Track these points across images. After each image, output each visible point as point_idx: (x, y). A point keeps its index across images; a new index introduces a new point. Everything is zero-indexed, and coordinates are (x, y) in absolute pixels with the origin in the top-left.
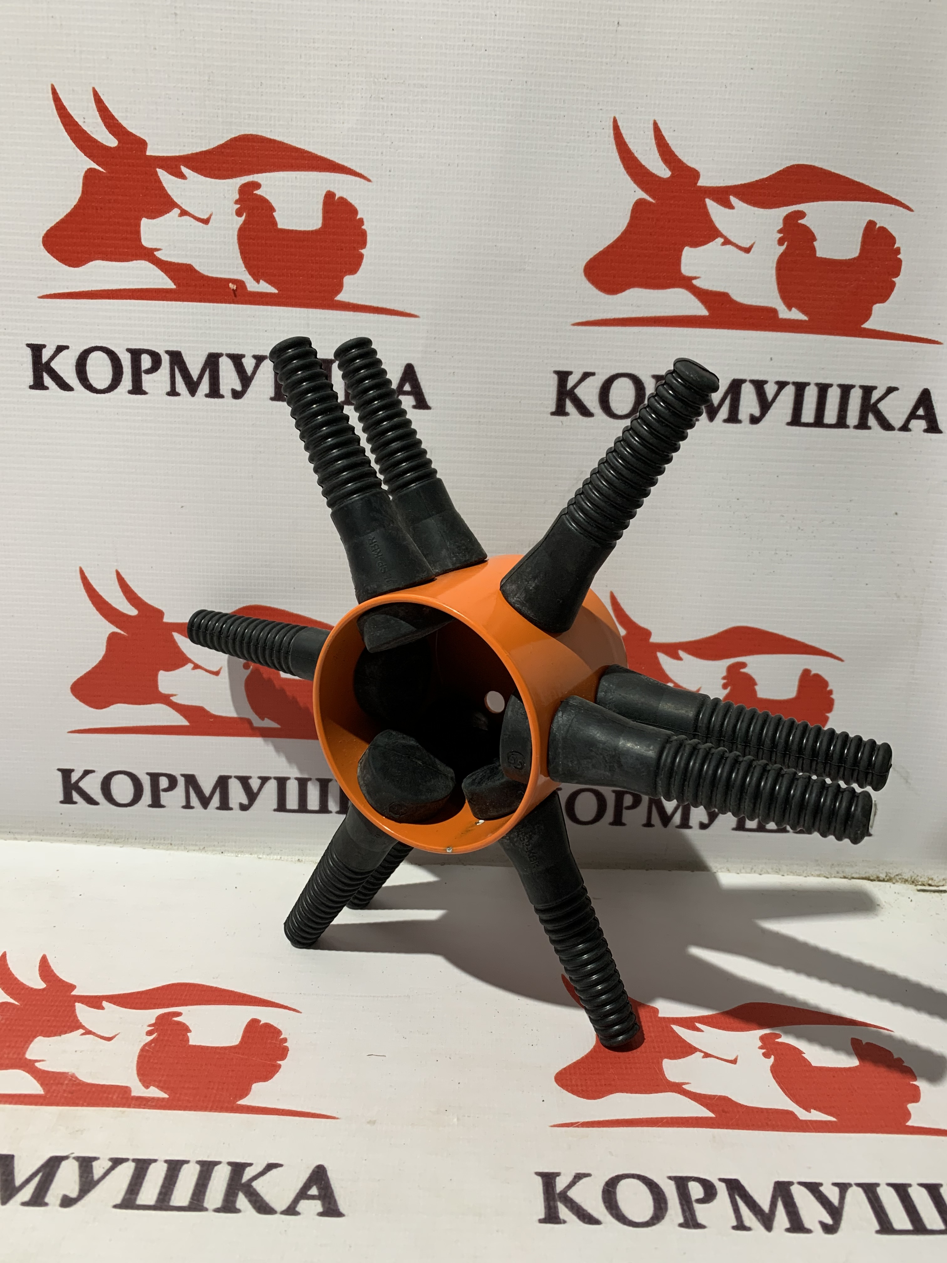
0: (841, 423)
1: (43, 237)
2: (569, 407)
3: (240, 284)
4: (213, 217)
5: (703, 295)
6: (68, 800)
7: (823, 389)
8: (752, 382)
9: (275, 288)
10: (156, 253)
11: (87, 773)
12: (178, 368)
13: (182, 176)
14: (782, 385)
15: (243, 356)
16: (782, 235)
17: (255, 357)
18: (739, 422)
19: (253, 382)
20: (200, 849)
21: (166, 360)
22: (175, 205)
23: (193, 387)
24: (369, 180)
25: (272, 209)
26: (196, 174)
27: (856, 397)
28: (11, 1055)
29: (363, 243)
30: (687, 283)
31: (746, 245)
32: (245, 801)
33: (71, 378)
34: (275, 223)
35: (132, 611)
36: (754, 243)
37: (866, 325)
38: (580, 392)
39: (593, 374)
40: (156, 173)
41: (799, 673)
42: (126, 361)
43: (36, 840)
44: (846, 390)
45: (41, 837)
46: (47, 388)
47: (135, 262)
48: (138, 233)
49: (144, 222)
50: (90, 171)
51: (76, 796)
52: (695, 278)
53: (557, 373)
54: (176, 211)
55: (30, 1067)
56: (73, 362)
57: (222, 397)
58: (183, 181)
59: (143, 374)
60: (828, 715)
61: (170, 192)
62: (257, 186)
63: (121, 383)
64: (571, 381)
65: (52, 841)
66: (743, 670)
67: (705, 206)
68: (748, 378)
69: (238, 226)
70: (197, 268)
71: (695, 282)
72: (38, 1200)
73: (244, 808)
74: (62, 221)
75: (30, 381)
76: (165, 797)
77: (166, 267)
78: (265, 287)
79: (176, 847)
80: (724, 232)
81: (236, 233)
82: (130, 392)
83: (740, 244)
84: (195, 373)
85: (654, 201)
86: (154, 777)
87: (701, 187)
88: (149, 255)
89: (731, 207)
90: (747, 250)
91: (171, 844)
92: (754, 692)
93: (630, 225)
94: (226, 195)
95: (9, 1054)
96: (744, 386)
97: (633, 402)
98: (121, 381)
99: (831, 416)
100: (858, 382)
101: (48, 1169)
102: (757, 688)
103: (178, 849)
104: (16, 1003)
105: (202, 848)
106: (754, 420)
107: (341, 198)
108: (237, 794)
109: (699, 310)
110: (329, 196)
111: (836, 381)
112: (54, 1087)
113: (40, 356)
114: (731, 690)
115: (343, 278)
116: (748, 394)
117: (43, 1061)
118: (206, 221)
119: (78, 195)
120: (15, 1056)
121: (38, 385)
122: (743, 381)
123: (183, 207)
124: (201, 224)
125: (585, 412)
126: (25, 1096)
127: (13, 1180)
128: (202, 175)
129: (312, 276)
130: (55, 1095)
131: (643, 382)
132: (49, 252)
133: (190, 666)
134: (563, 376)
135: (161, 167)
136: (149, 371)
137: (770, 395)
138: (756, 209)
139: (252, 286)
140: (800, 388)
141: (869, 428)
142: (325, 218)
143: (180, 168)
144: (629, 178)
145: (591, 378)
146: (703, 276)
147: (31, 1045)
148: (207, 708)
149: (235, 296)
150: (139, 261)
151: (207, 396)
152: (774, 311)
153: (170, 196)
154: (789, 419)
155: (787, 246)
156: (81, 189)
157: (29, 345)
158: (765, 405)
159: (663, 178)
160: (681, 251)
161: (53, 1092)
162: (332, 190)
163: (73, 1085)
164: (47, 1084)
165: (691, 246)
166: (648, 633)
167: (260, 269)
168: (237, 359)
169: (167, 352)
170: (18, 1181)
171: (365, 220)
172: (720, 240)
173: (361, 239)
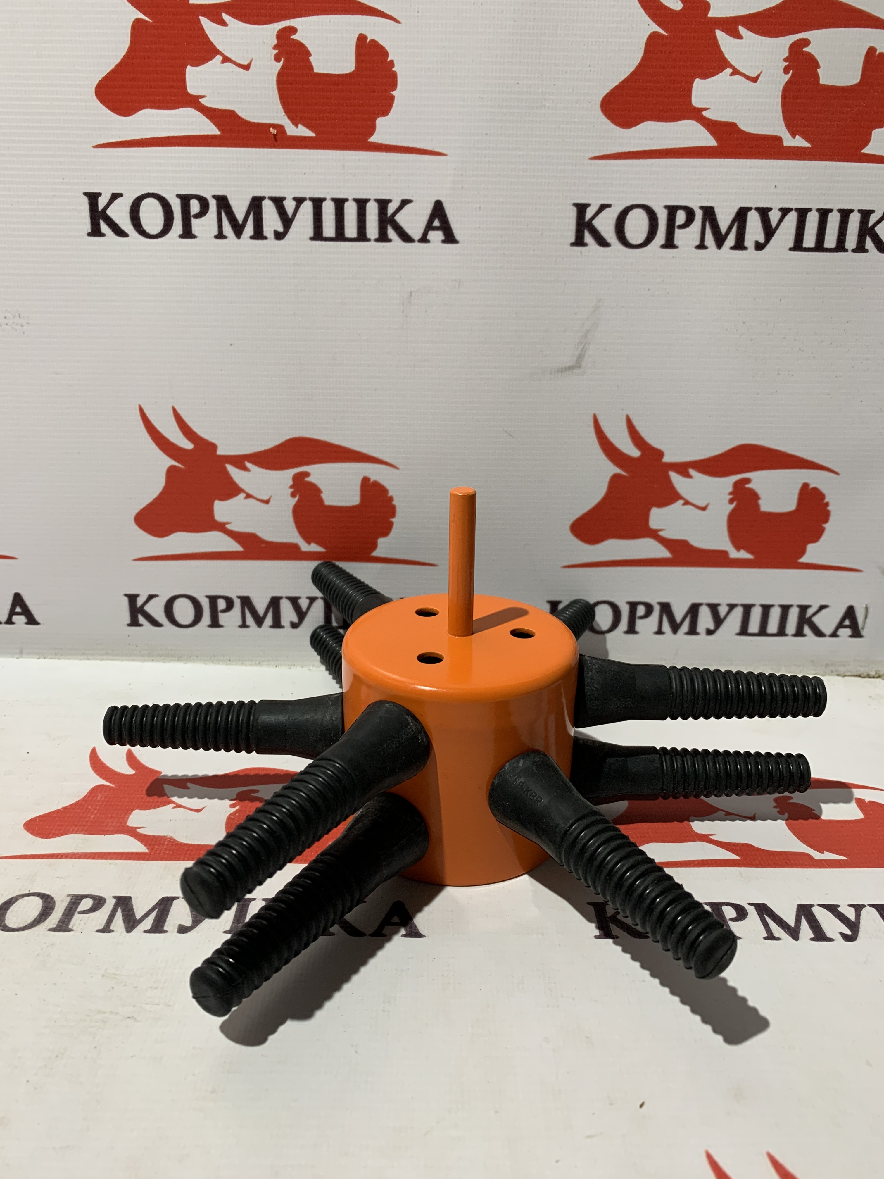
0: (840, 247)
1: (96, 88)
2: (588, 238)
3: (280, 128)
4: (253, 63)
5: (712, 126)
6: (134, 623)
7: (824, 214)
8: (758, 209)
9: (313, 131)
10: (200, 100)
11: (151, 597)
12: (224, 211)
13: (223, 23)
14: (785, 212)
15: (284, 199)
16: (788, 63)
17: (295, 199)
18: (745, 248)
19: (294, 223)
20: (256, 664)
21: (213, 204)
22: (218, 52)
23: (238, 230)
24: (398, 22)
25: (309, 54)
26: (236, 21)
27: (854, 220)
28: (114, 824)
29: (394, 85)
30: (697, 114)
31: (754, 75)
32: (295, 620)
33: (126, 224)
34: (311, 68)
35: (188, 445)
36: (761, 72)
37: (865, 151)
38: (597, 223)
39: (609, 206)
40: (199, 21)
41: (799, 486)
42: (176, 206)
43: (107, 659)
44: (845, 214)
45: (111, 658)
46: (103, 235)
47: (181, 109)
48: (184, 80)
49: (189, 69)
50: (138, 21)
51: (141, 619)
52: (705, 109)
53: (576, 205)
54: (219, 58)
55: (133, 832)
56: (128, 209)
57: (265, 238)
58: (224, 28)
59: (192, 219)
60: (824, 525)
61: (212, 39)
62: (294, 30)
63: (173, 228)
64: (590, 213)
65: (122, 661)
66: (748, 486)
67: (715, 38)
68: (754, 206)
69: (277, 71)
70: (240, 114)
71: (704, 113)
72: (158, 927)
73: (294, 626)
74: (113, 72)
75: (88, 228)
76: (223, 618)
77: (211, 113)
78: (303, 131)
79: (234, 663)
80: (733, 63)
81: (275, 78)
82: (181, 236)
83: (747, 74)
84: (240, 217)
85: (667, 34)
86: (213, 600)
87: (711, 18)
88: (194, 102)
89: (740, 37)
90: (754, 80)
91: (230, 660)
92: (758, 506)
93: (644, 59)
94: (264, 40)
95: (112, 823)
96: (749, 213)
97: (647, 231)
98: (172, 226)
99: (830, 241)
100: (856, 207)
101: (162, 907)
102: (761, 502)
103: (236, 664)
104: (112, 785)
105: (257, 662)
106: (759, 247)
107: (373, 41)
108: (288, 613)
109: (708, 140)
110: (362, 38)
111: (836, 206)
112: (157, 847)
113: (97, 204)
114: (737, 505)
115: (376, 120)
116: (754, 221)
117: (143, 827)
118: (247, 67)
119: (127, 45)
120: (118, 824)
121: (96, 232)
122: (750, 209)
123: (225, 54)
124: (242, 70)
125: (602, 242)
126: (132, 853)
127: (133, 915)
128: (242, 21)
129: (347, 119)
130: (158, 852)
131: (656, 212)
132: (101, 102)
133: (242, 496)
134: (582, 208)
135: (204, 15)
136: (198, 216)
137: (774, 222)
138: (763, 38)
139: (292, 130)
140: (802, 213)
141: (866, 251)
142: (358, 61)
143: (221, 16)
144: (643, 12)
145: (608, 209)
146: (712, 107)
147: (131, 816)
148: (260, 534)
149: (276, 140)
150: (185, 109)
151: (252, 238)
152: (779, 139)
153: (212, 43)
154: (791, 245)
155: (792, 74)
156: (129, 39)
157: (86, 194)
158: (769, 232)
159: (676, 11)
160: (692, 83)
161: (156, 850)
162: (364, 33)
163: (172, 845)
164: (150, 845)
165: (701, 79)
166: (660, 454)
167: (298, 114)
168: (278, 202)
169: (214, 197)
170: (138, 916)
171: (395, 62)
172: (729, 71)
173: (392, 81)
